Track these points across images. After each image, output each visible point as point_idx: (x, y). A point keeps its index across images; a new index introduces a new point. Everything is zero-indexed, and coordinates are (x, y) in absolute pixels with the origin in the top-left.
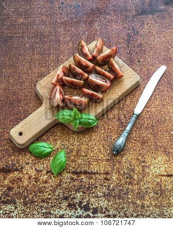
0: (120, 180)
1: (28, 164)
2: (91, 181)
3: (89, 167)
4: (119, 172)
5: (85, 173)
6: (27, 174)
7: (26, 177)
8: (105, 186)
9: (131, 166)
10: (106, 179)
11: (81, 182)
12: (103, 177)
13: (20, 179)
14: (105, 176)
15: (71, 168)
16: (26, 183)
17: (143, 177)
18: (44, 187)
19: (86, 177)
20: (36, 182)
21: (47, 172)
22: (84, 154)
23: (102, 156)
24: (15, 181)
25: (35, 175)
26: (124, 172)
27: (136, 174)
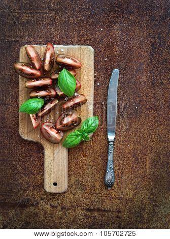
0: (131, 219)
1: (43, 199)
2: (104, 218)
3: (102, 204)
4: (130, 211)
5: (99, 210)
6: (43, 209)
7: (42, 212)
8: (117, 223)
9: (142, 205)
10: (117, 217)
11: (94, 219)
12: (115, 214)
13: (36, 214)
14: (117, 214)
15: (84, 205)
16: (42, 218)
17: (153, 216)
18: (60, 223)
19: (99, 214)
20: (52, 217)
21: (62, 208)
22: (97, 192)
23: (115, 194)
24: (31, 216)
25: (50, 211)
26: (135, 211)
27: (147, 213)
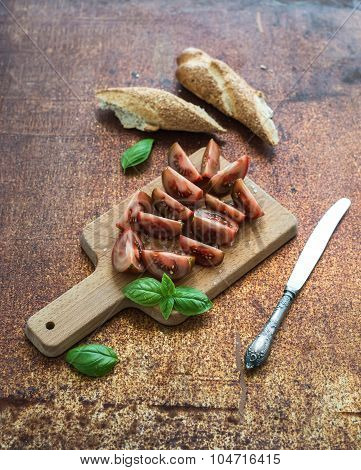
0: (261, 423)
1: (65, 388)
2: (202, 423)
3: (195, 395)
4: (258, 407)
5: (187, 407)
6: (63, 408)
7: (61, 414)
8: (230, 434)
9: (282, 393)
10: (230, 420)
11: (178, 425)
12: (223, 416)
13: (48, 419)
14: (229, 415)
15: (155, 398)
16: (60, 427)
17: (309, 416)
18: (100, 436)
19: (189, 416)
20: (82, 425)
21: (106, 406)
22: (183, 371)
23: (222, 374)
24: (36, 422)
25: (80, 411)
26: (268, 407)
27: (294, 410)
